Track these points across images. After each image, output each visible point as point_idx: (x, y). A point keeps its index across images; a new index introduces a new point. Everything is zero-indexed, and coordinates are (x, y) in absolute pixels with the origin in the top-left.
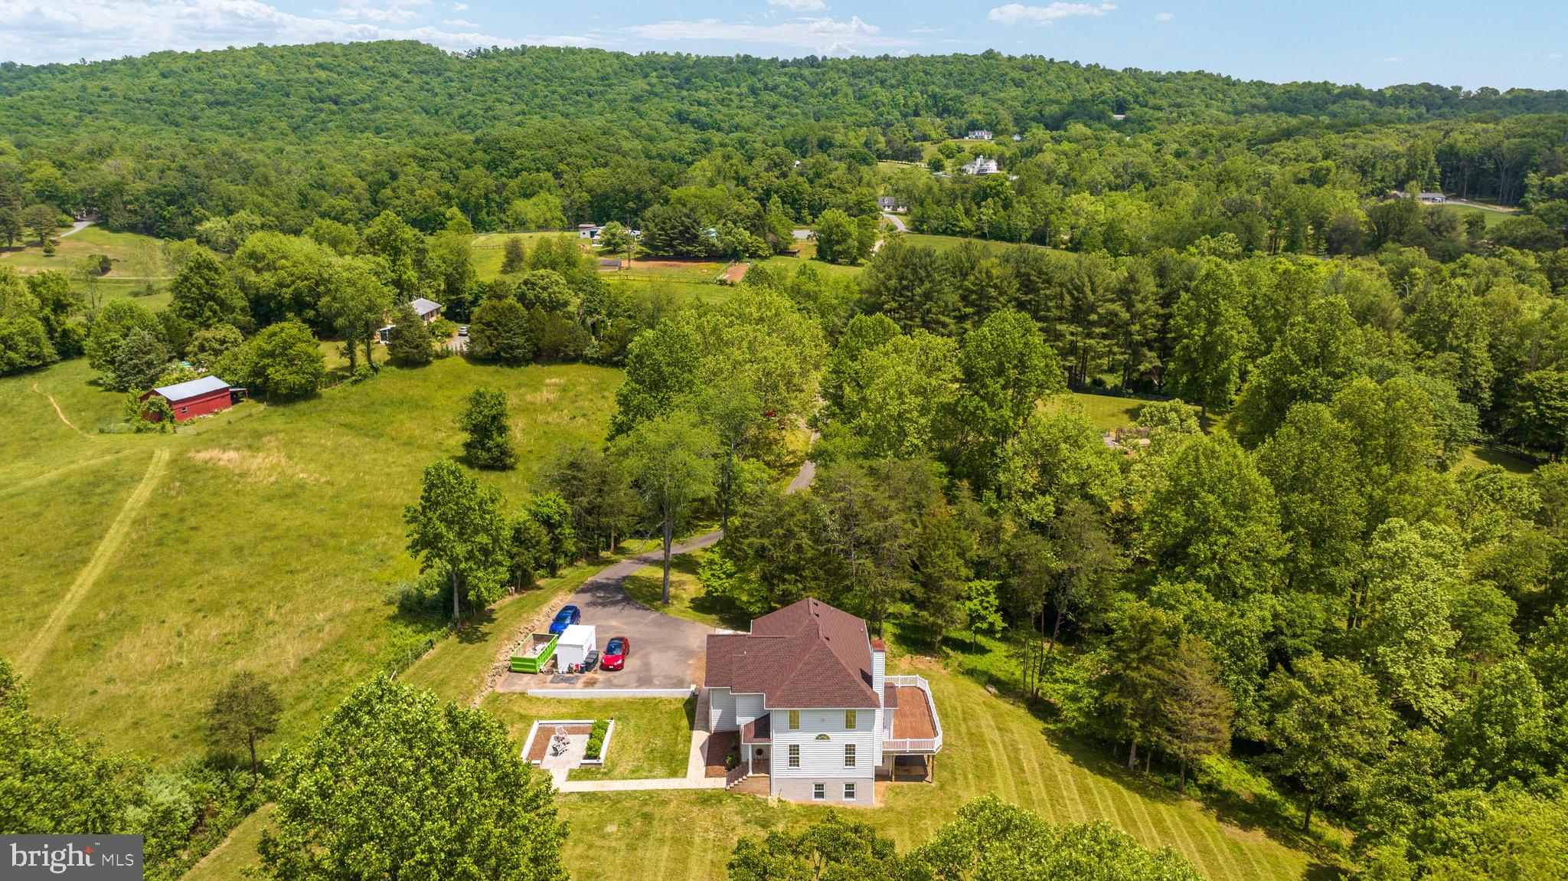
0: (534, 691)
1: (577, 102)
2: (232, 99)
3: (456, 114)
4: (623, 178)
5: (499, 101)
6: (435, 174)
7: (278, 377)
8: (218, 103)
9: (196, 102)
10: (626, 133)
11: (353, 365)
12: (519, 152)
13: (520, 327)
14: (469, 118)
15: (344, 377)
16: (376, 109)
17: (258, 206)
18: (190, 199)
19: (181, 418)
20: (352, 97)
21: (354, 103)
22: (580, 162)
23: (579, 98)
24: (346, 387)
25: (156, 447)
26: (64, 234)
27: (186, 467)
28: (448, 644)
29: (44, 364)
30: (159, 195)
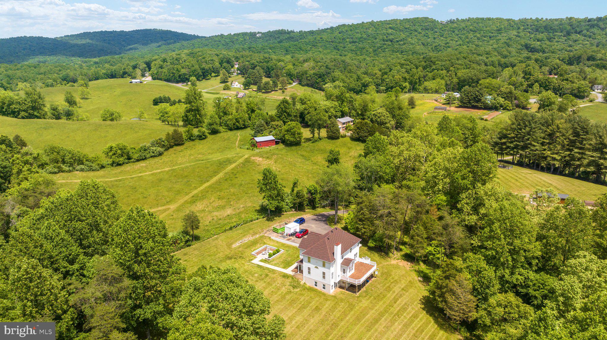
0: (273, 238)
1: (484, 40)
2: (357, 40)
3: (434, 45)
4: (473, 73)
5: (452, 40)
6: (404, 70)
7: (287, 138)
8: (353, 42)
9: (347, 42)
10: (496, 54)
11: (313, 137)
12: (437, 62)
13: (367, 129)
14: (438, 47)
15: (311, 140)
16: (404, 44)
17: (343, 80)
18: (326, 76)
19: (259, 147)
20: (397, 39)
21: (398, 41)
22: (459, 67)
23: (486, 39)
24: (310, 143)
25: (247, 154)
26: (289, 86)
27: (247, 161)
28: (262, 220)
29: (245, 127)
30: (317, 75)
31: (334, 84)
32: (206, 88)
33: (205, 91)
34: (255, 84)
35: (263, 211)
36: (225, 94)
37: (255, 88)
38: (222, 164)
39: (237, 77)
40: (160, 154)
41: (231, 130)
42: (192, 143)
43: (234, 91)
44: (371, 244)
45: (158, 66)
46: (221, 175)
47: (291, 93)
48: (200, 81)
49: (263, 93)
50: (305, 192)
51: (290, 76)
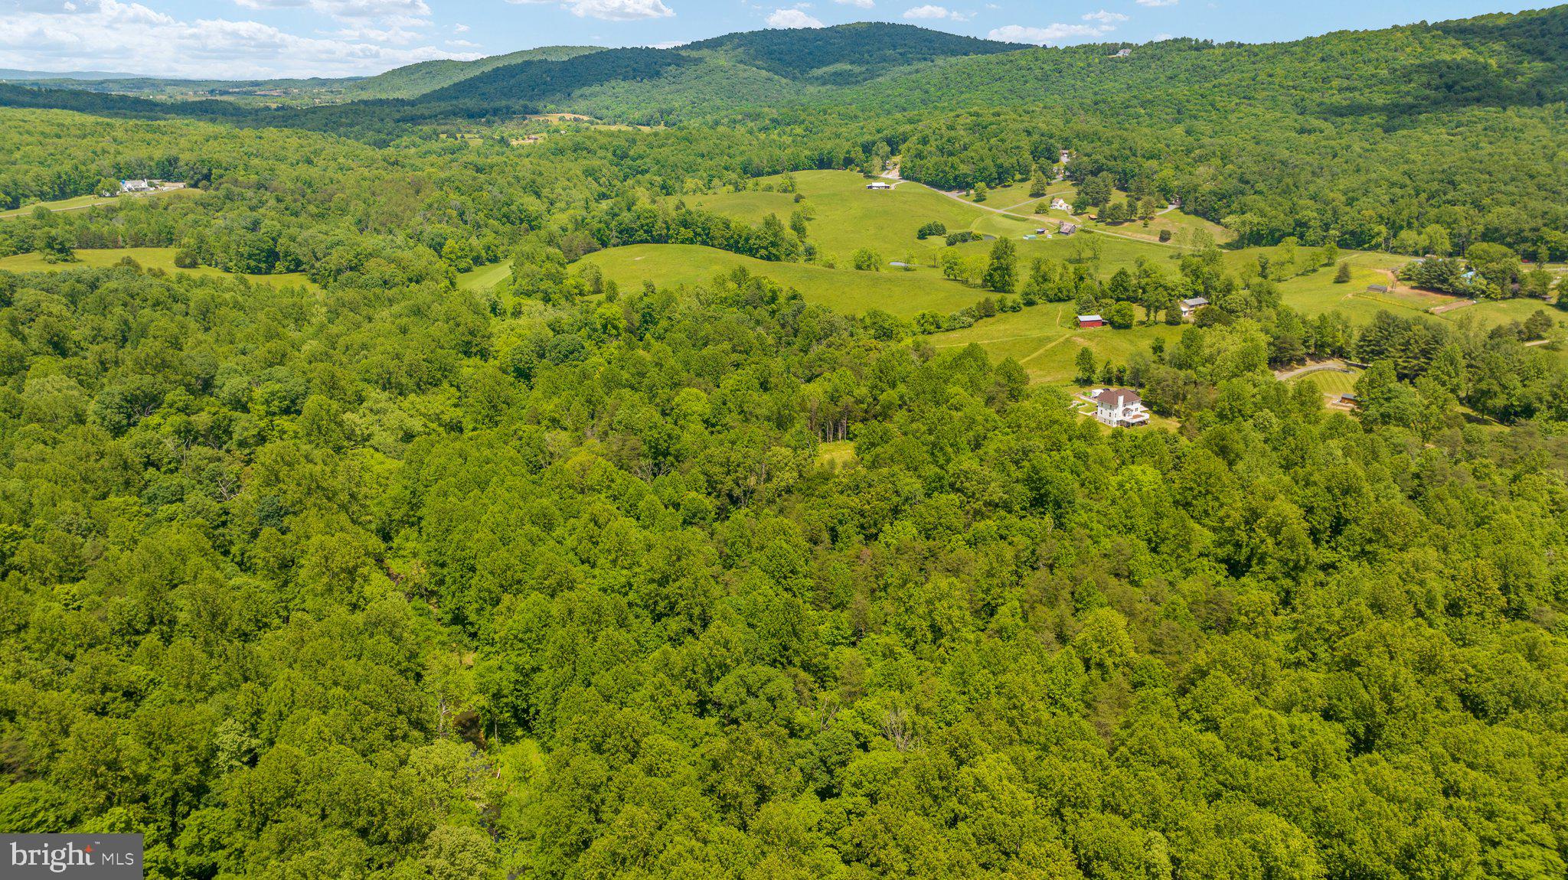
7: (1116, 319)
11: (1148, 319)
15: (1145, 323)
18: (1233, 198)
19: (1083, 327)
24: (1143, 327)
25: (1068, 334)
26: (1159, 212)
27: (1068, 340)
28: (1076, 387)
29: (1069, 299)
30: (1215, 194)
31: (1243, 217)
32: (1004, 206)
33: (1002, 211)
34: (1095, 205)
35: (1077, 381)
36: (1038, 222)
37: (1093, 212)
38: (1042, 341)
39: (1063, 186)
40: (970, 326)
41: (1051, 301)
42: (1004, 315)
43: (1055, 216)
44: (1155, 408)
45: (913, 152)
46: (1041, 351)
47: (1160, 229)
48: (992, 188)
49: (1108, 224)
50: (1115, 370)
51: (1166, 192)
